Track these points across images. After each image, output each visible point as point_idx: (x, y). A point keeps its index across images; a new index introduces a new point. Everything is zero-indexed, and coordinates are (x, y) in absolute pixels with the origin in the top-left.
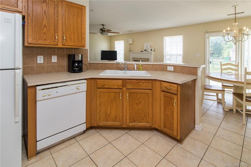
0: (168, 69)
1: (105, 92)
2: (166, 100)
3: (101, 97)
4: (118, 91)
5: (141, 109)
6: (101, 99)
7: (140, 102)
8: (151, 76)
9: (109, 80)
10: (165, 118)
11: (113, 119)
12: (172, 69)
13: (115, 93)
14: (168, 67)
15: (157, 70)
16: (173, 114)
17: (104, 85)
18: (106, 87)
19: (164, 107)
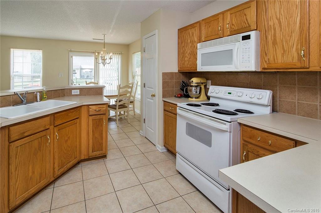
0: (73, 93)
1: (24, 144)
2: (95, 124)
3: (18, 156)
4: (44, 133)
5: (69, 146)
6: (17, 159)
7: (69, 138)
8: (76, 103)
9: (32, 122)
10: (94, 142)
11: (37, 180)
12: (78, 92)
13: (40, 139)
14: (72, 90)
15: (60, 97)
16: (102, 133)
17: (24, 133)
18: (26, 134)
19: (93, 131)
